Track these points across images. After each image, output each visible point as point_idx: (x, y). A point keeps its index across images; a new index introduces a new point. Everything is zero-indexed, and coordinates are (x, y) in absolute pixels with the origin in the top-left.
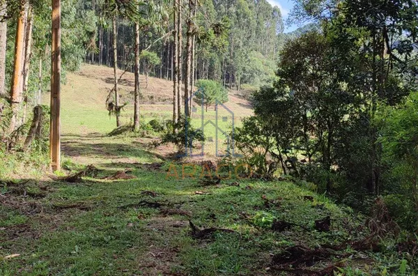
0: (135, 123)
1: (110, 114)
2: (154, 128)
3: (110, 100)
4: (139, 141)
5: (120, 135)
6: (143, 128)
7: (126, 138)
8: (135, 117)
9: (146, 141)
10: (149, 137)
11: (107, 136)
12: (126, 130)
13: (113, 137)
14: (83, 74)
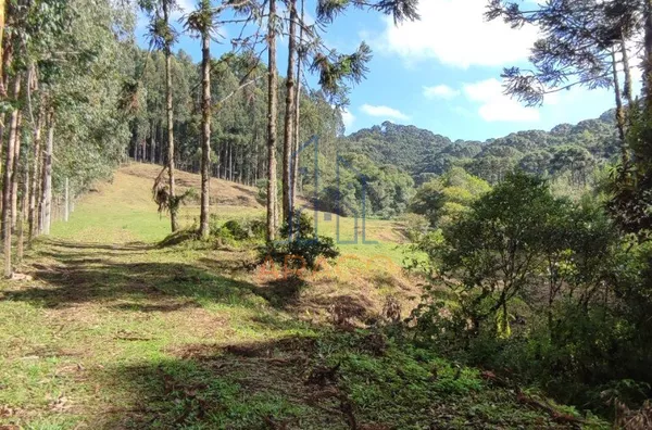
0: (202, 225)
1: (160, 209)
2: (233, 233)
3: (161, 185)
4: (210, 257)
5: (178, 247)
6: (216, 234)
7: (188, 252)
8: (203, 217)
9: (221, 256)
10: (226, 250)
11: (155, 248)
12: (186, 237)
13: (166, 249)
14: (132, 174)
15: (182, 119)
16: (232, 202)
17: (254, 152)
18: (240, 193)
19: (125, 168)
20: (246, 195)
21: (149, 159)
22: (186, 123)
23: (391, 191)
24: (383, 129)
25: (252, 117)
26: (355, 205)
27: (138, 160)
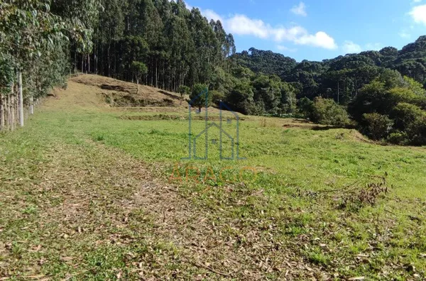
14: (80, 82)
15: (117, 39)
16: (160, 104)
17: (173, 66)
18: (165, 97)
19: (74, 78)
20: (170, 99)
21: (92, 71)
22: (120, 41)
23: (279, 95)
24: (250, 53)
25: (171, 38)
26: (253, 106)
27: (84, 72)
